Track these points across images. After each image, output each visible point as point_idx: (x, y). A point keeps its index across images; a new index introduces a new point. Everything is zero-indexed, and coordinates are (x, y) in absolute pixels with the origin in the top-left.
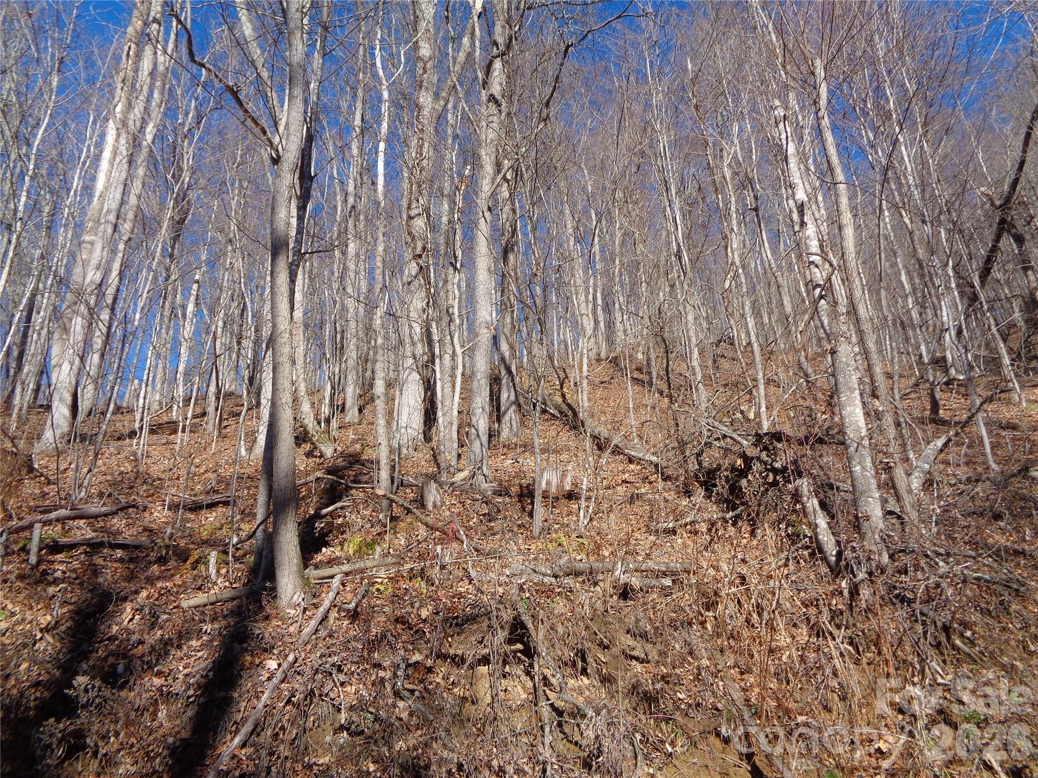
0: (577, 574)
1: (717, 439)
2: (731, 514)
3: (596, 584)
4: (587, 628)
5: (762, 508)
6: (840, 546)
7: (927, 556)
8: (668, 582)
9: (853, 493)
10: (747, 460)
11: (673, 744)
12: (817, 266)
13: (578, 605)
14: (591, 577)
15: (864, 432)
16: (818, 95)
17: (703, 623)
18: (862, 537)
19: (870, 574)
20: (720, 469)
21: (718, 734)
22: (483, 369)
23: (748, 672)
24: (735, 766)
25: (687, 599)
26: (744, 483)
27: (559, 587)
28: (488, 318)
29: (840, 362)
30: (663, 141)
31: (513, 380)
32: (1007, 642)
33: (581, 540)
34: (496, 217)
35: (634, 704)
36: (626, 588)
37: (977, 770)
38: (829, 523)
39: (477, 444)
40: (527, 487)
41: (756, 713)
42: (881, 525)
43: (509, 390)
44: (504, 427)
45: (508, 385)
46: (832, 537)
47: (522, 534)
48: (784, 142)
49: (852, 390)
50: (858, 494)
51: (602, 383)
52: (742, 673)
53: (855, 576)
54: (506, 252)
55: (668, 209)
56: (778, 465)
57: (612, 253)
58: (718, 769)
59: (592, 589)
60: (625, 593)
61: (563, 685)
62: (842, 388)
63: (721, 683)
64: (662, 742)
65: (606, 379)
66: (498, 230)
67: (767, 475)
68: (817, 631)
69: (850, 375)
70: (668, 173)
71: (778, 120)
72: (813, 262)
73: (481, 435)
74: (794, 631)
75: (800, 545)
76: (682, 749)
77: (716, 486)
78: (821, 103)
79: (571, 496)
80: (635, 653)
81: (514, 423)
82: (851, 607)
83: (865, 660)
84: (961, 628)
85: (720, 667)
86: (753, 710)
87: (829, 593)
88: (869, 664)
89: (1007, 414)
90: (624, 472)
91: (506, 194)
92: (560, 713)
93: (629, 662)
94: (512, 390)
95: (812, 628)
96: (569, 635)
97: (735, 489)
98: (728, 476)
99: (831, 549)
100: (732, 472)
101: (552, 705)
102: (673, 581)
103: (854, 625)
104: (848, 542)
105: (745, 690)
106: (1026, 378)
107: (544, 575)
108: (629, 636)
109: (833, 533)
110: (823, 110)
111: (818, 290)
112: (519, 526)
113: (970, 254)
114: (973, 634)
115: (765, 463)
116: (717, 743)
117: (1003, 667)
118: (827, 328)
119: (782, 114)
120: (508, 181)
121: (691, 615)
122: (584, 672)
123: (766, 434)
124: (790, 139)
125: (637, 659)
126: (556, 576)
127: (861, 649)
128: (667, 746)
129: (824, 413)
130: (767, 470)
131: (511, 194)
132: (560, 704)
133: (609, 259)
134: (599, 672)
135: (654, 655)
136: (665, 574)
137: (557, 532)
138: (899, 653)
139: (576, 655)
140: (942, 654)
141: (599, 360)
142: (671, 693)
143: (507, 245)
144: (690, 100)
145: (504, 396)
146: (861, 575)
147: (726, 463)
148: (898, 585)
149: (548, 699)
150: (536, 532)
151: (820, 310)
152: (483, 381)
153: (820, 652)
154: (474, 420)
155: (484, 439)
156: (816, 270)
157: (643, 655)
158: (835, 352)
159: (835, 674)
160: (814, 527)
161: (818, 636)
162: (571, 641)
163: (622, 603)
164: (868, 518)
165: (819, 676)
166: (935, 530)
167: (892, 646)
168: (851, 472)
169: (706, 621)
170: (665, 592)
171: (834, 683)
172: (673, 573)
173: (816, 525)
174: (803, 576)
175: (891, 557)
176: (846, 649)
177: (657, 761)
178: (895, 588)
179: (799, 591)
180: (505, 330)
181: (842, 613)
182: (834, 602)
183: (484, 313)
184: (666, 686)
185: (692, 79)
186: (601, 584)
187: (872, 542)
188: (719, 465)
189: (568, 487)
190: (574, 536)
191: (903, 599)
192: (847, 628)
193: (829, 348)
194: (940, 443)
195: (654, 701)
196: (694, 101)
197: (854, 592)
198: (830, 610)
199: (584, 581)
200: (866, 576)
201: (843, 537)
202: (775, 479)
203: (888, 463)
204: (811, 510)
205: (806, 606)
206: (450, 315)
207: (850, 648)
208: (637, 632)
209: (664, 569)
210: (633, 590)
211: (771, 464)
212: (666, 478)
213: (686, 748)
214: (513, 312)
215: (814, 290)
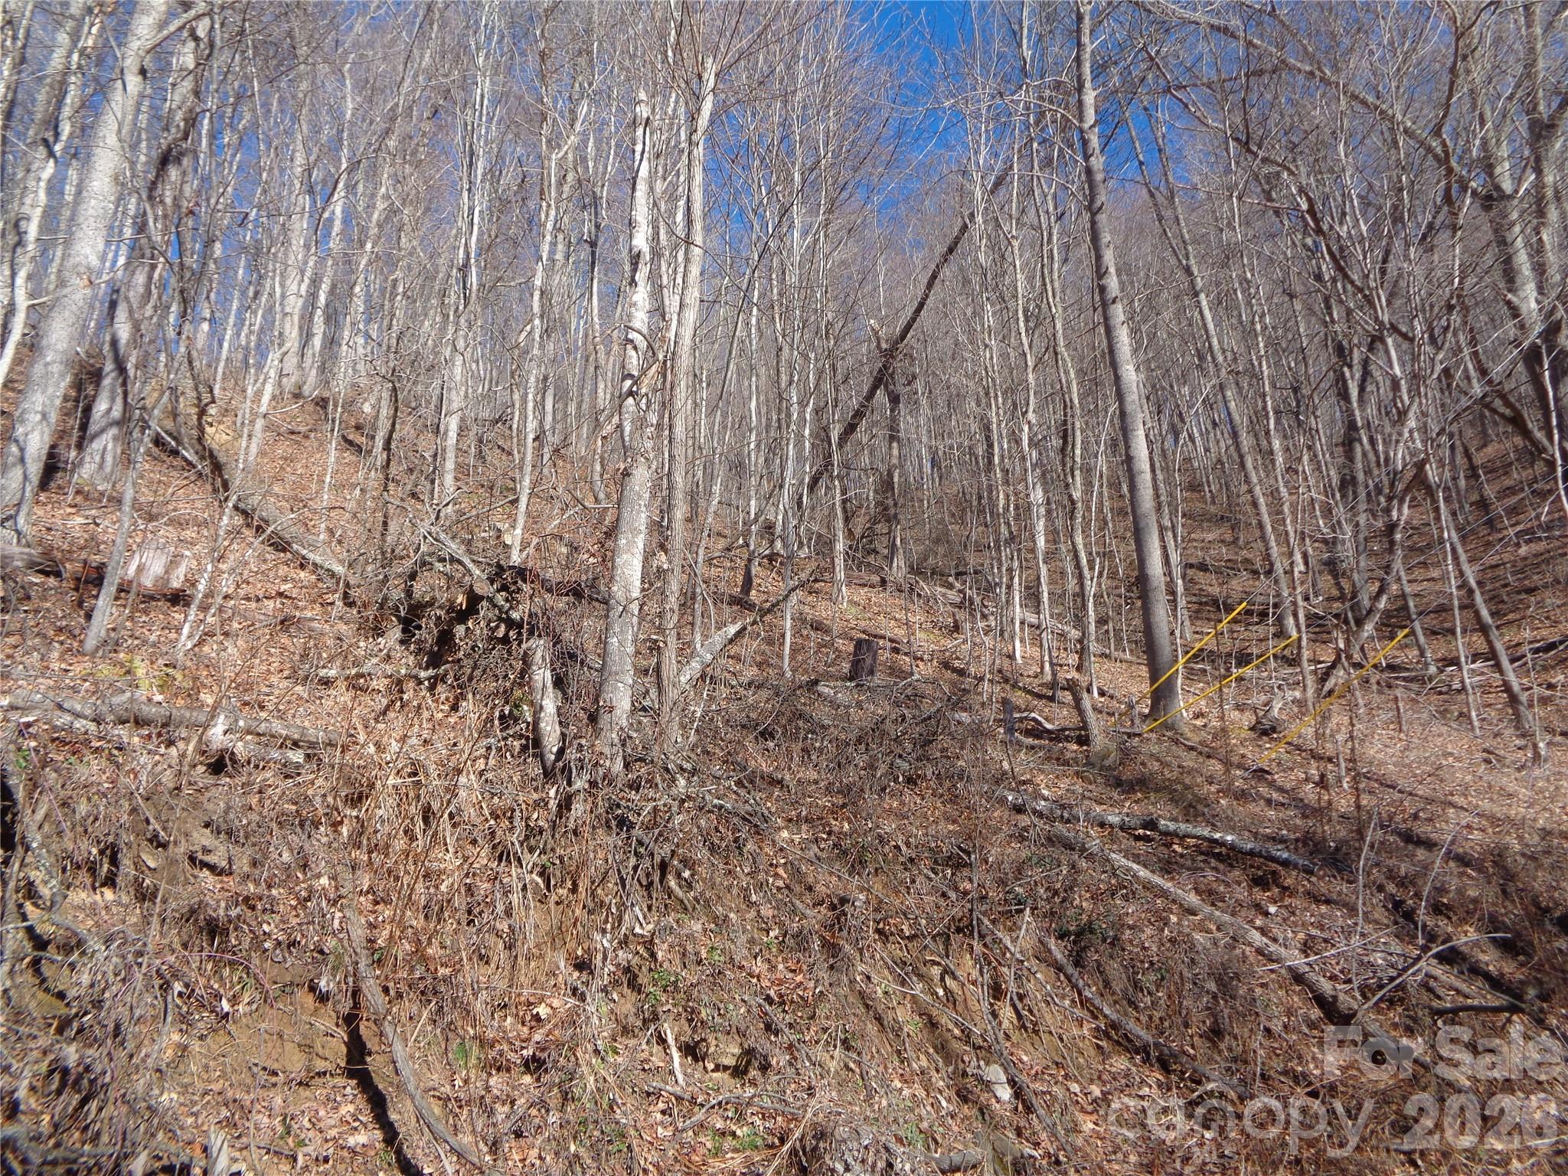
0: (139, 722)
1: (442, 560)
2: (431, 672)
3: (170, 743)
4: (134, 810)
5: (478, 673)
6: (564, 741)
7: (667, 770)
8: (297, 756)
9: (601, 671)
10: (474, 599)
11: (234, 1000)
12: (635, 348)
13: (128, 772)
14: (165, 731)
15: (636, 593)
16: (699, 110)
17: (336, 825)
18: (597, 733)
19: (593, 784)
20: (432, 605)
21: (313, 988)
22: (62, 346)
23: (386, 903)
24: (327, 1034)
25: (319, 786)
26: (460, 630)
27: (100, 739)
28: (95, 262)
29: (632, 489)
30: (484, 86)
31: (124, 384)
32: (729, 889)
33: (170, 671)
34: (160, 94)
35: (186, 938)
36: (222, 758)
37: (648, 1042)
38: (559, 709)
39: (17, 473)
40: (97, 568)
41: (379, 961)
42: (624, 723)
43: (113, 400)
44: (88, 459)
45: (113, 391)
46: (557, 728)
47: (62, 643)
48: (638, 157)
49: (635, 532)
50: (606, 674)
51: (293, 433)
52: (376, 903)
53: (570, 784)
54: (165, 160)
55: (465, 194)
56: (515, 615)
57: (364, 230)
58: (297, 1039)
59: (162, 750)
60: (219, 765)
61: (58, 899)
62: (624, 526)
63: (338, 915)
64: (218, 997)
65: (302, 429)
66: (159, 118)
67: (497, 627)
68: (503, 855)
69: (639, 512)
70: (479, 140)
71: (638, 121)
72: (632, 341)
73: (28, 460)
74: (471, 850)
75: (511, 732)
76: (247, 1009)
77: (419, 627)
78: (700, 122)
79: (178, 599)
80: (210, 859)
81: (109, 459)
82: (554, 826)
83: (554, 898)
84: (681, 866)
85: (343, 891)
86: (376, 957)
87: (531, 802)
88: (557, 903)
89: (823, 611)
90: (285, 580)
91: (190, 61)
92: (40, 943)
93: (196, 872)
94: (119, 401)
95: (494, 847)
96: (96, 819)
97: (445, 638)
98: (440, 618)
99: (551, 741)
100: (448, 612)
101: (30, 930)
102: (308, 756)
103: (553, 850)
104: (575, 738)
105: (372, 926)
106: (856, 573)
107: (78, 716)
108: (208, 831)
109: (560, 723)
110: (699, 133)
111: (628, 383)
112: (61, 629)
113: (836, 400)
114: (692, 875)
115: (500, 609)
116: (309, 1000)
117: (715, 919)
118: (627, 439)
119: (645, 115)
120: (196, 39)
121: (321, 811)
122: (110, 882)
123: (510, 568)
124: (646, 155)
125: (212, 868)
126: (98, 720)
127: (553, 883)
128: (224, 1002)
129: (593, 555)
130: (500, 619)
131: (198, 64)
132: (45, 929)
133: (355, 238)
134: (138, 884)
135: (242, 865)
136: (296, 744)
137: (130, 650)
138: (599, 891)
139: (102, 852)
140: (650, 897)
141: (297, 396)
142: (254, 923)
143: (170, 150)
144: (536, 41)
145: (101, 406)
146: (580, 784)
147: (443, 598)
148: (623, 803)
149: (24, 918)
150: (91, 643)
151: (624, 410)
152: (56, 368)
153: (497, 882)
154: (20, 431)
155: (35, 469)
156: (633, 353)
157: (224, 863)
158: (628, 475)
159: (508, 913)
160: (538, 710)
161: (500, 861)
162: (99, 829)
163: (210, 780)
164: (611, 709)
165: (485, 915)
166: (693, 738)
167: (593, 882)
168: (606, 643)
169: (341, 823)
170: (288, 772)
171: (503, 926)
172: (312, 745)
173: (541, 707)
174: (504, 775)
175: (627, 766)
176: (532, 881)
177: (201, 1025)
178: (618, 806)
179: (493, 795)
180: (131, 294)
181: (541, 833)
182: (535, 816)
183: (88, 250)
184: (249, 913)
185: (546, 11)
186: (181, 745)
187: (607, 742)
188: (434, 599)
189: (176, 584)
190: (161, 662)
191: (622, 822)
192: (543, 852)
193: (622, 467)
194: (732, 630)
195: (221, 934)
196: (542, 45)
197: (565, 804)
198: (527, 826)
199: (149, 736)
200: (587, 786)
201: (573, 729)
202: (506, 635)
203: (656, 641)
204: (540, 685)
205: (497, 817)
206: (20, 234)
207: (539, 880)
208: (224, 827)
209: (296, 736)
210: (234, 761)
211: (507, 613)
212: (349, 604)
213: (254, 1006)
214: (153, 267)
215: (623, 380)
